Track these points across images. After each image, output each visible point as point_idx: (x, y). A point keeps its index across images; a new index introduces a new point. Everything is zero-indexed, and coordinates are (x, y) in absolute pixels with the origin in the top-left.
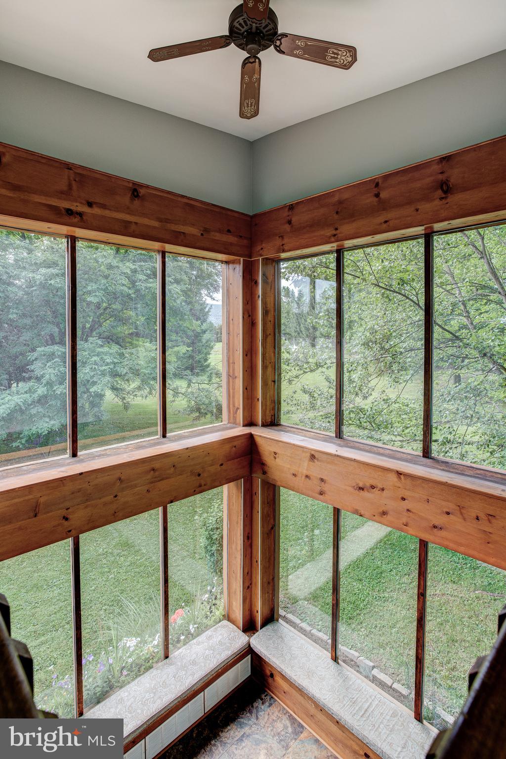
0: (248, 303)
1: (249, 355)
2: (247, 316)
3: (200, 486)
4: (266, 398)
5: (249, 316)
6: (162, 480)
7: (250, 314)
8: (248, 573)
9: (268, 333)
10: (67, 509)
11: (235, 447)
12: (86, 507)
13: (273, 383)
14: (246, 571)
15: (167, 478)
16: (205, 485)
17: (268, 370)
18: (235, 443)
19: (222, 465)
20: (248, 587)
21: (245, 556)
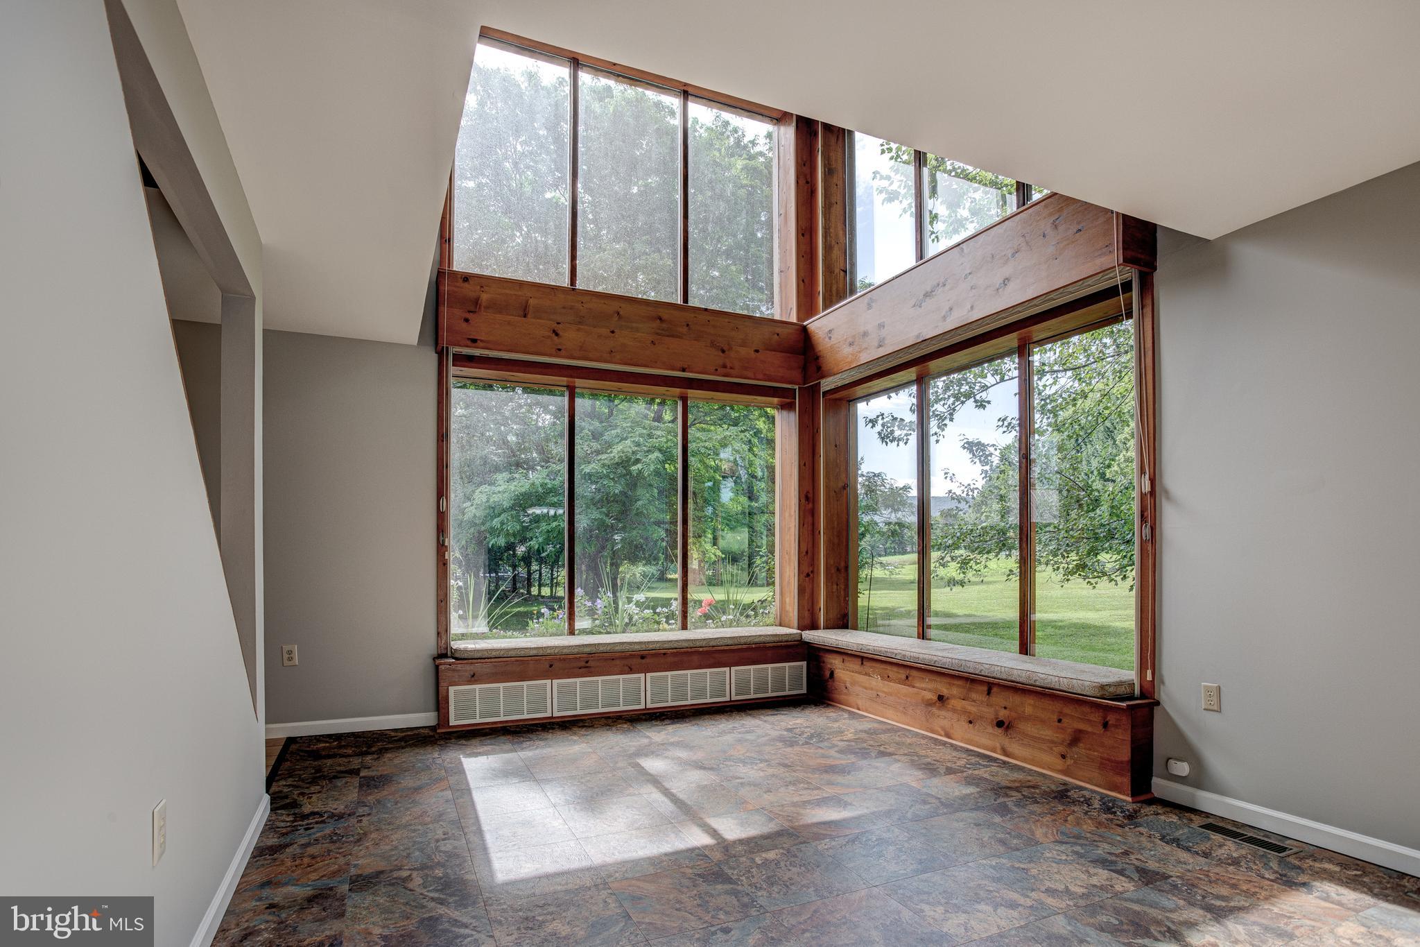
0: (804, 165)
1: (807, 236)
2: (802, 182)
3: (725, 366)
4: (831, 291)
5: (807, 182)
6: (673, 336)
7: (809, 180)
8: (807, 552)
9: (833, 201)
10: (558, 323)
11: (778, 335)
12: (578, 330)
13: (842, 273)
14: (804, 549)
15: (679, 337)
16: (731, 368)
17: (834, 252)
18: (778, 330)
19: (757, 351)
20: (808, 575)
21: (802, 524)
